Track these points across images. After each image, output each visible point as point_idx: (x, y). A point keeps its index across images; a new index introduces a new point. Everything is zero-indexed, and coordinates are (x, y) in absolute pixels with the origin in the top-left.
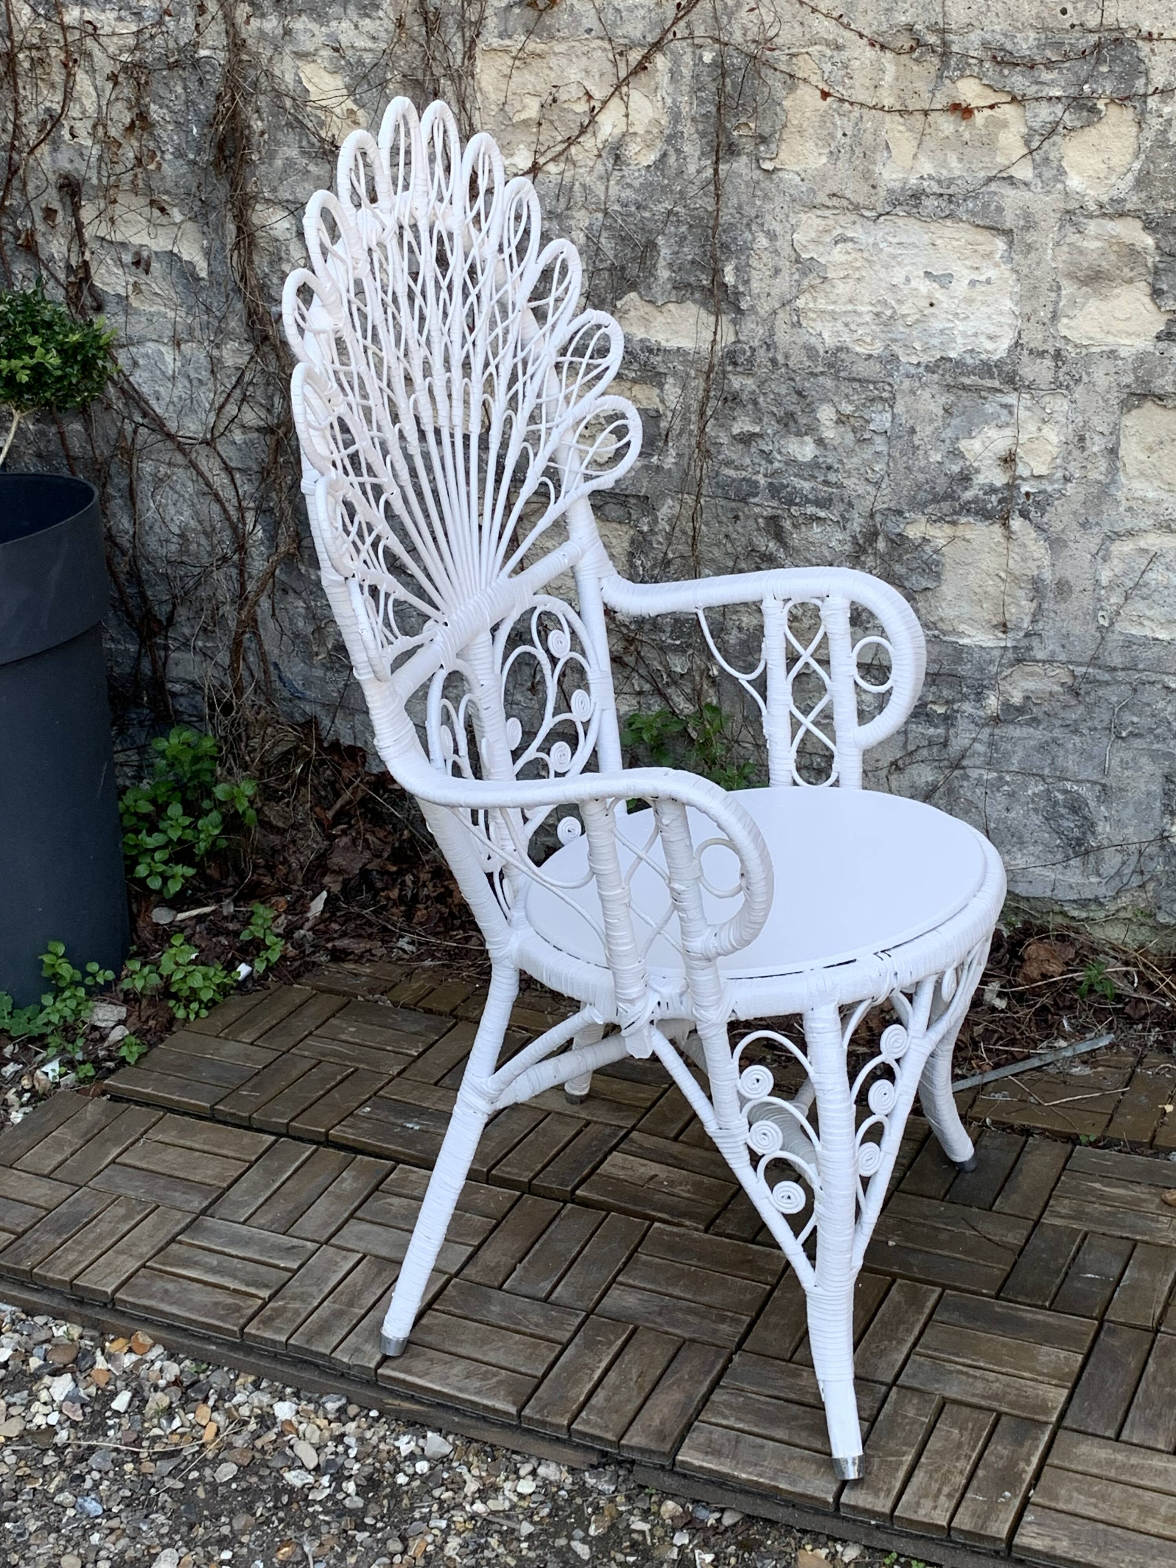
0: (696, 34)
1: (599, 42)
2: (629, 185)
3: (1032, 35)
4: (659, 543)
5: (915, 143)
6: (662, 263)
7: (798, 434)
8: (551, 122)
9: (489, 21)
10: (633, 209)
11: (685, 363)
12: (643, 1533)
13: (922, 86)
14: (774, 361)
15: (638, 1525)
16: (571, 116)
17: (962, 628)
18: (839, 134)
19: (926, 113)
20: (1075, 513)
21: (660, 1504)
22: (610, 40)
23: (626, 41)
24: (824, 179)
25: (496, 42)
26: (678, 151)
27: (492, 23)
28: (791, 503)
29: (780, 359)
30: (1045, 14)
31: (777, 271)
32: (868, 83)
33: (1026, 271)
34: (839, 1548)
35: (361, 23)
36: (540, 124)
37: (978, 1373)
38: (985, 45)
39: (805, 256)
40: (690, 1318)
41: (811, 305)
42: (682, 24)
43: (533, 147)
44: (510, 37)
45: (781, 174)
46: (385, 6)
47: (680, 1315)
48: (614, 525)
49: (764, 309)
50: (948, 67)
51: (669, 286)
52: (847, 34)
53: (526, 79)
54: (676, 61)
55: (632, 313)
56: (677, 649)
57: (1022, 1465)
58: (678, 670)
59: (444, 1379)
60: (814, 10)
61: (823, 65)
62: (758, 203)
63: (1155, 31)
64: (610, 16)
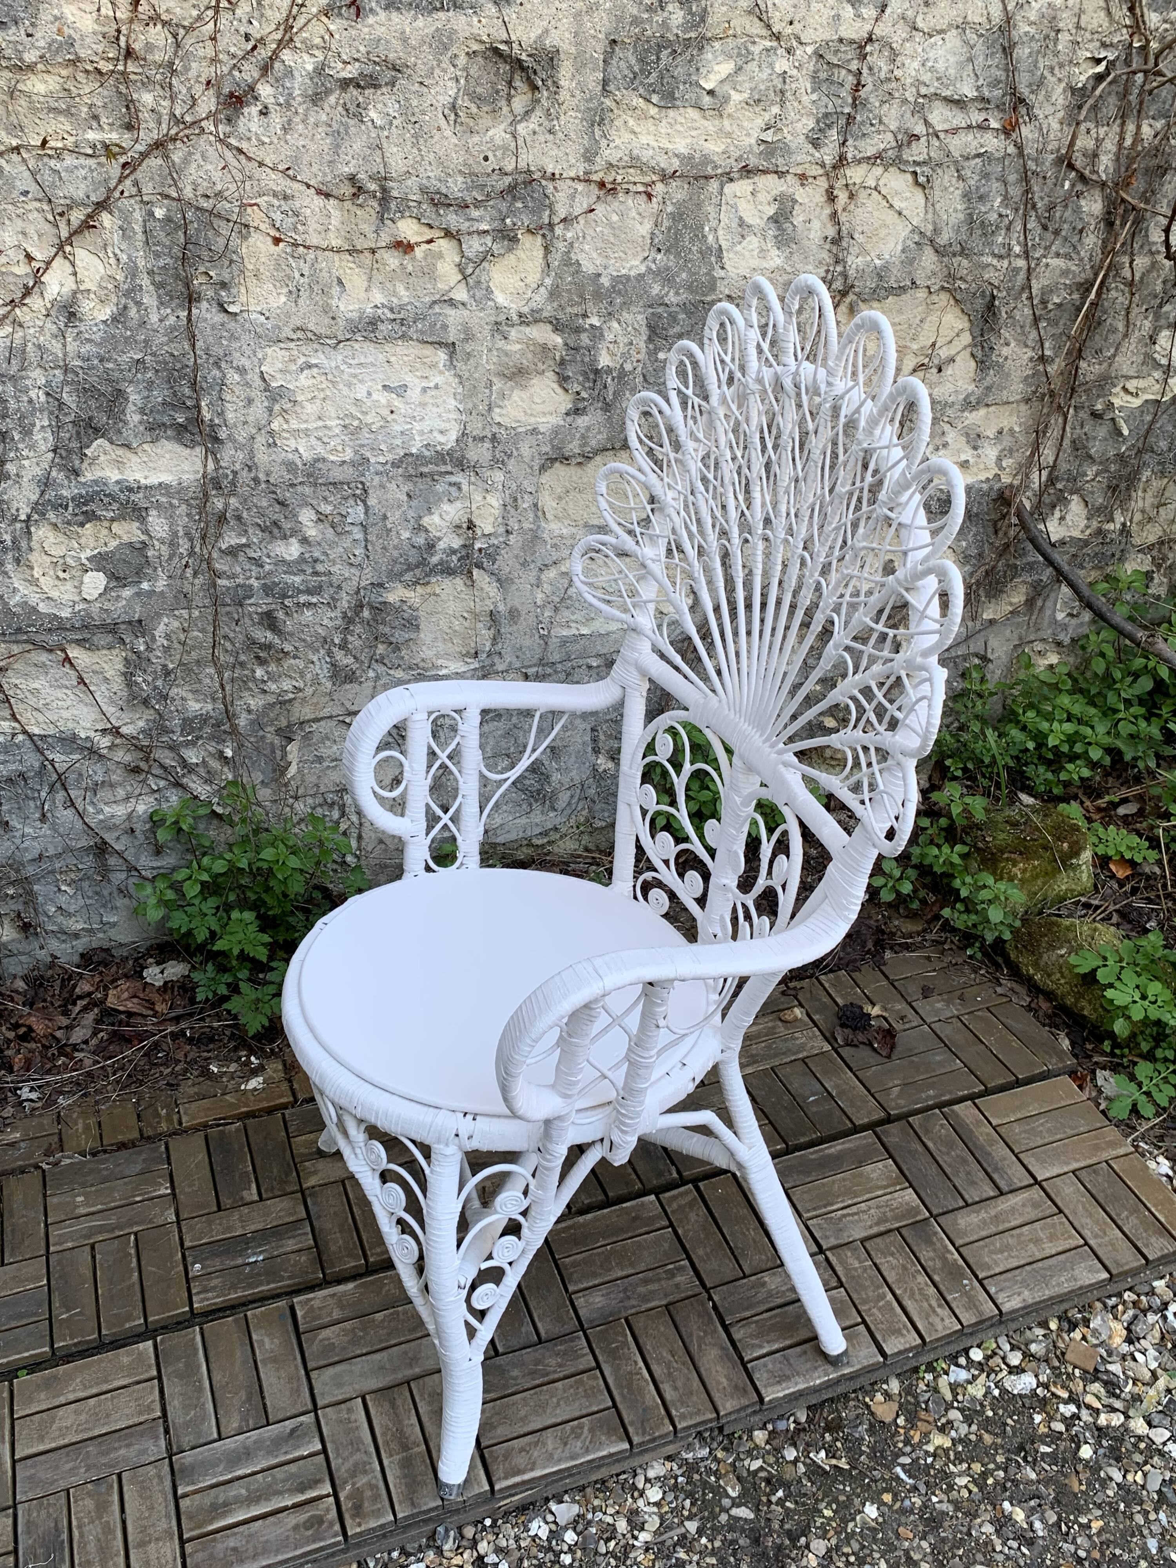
0: (144, 191)
1: (37, 205)
2: (88, 340)
3: (460, 179)
4: (158, 657)
5: (364, 277)
6: (131, 408)
7: (285, 537)
10: (96, 362)
11: (168, 494)
12: (761, 1468)
13: (368, 228)
14: (256, 480)
15: (756, 1464)
16: (11, 279)
17: (440, 662)
18: (297, 275)
19: (373, 251)
20: (516, 557)
21: (751, 1438)
22: (49, 201)
23: (68, 202)
24: (288, 315)
26: (138, 304)
28: (284, 596)
29: (262, 477)
30: (471, 162)
31: (250, 401)
32: (320, 228)
33: (467, 375)
34: (885, 1386)
37: (854, 1209)
38: (423, 190)
39: (274, 384)
40: (650, 1287)
41: (285, 426)
42: (128, 182)
45: (245, 315)
47: (641, 1290)
48: (105, 652)
49: (242, 435)
50: (388, 209)
51: (142, 428)
52: (296, 185)
54: (126, 217)
55: (102, 458)
56: (187, 744)
57: (949, 1256)
58: (195, 761)
59: (550, 1458)
60: (261, 164)
61: (272, 215)
62: (225, 343)
63: (557, 172)
64: (47, 177)
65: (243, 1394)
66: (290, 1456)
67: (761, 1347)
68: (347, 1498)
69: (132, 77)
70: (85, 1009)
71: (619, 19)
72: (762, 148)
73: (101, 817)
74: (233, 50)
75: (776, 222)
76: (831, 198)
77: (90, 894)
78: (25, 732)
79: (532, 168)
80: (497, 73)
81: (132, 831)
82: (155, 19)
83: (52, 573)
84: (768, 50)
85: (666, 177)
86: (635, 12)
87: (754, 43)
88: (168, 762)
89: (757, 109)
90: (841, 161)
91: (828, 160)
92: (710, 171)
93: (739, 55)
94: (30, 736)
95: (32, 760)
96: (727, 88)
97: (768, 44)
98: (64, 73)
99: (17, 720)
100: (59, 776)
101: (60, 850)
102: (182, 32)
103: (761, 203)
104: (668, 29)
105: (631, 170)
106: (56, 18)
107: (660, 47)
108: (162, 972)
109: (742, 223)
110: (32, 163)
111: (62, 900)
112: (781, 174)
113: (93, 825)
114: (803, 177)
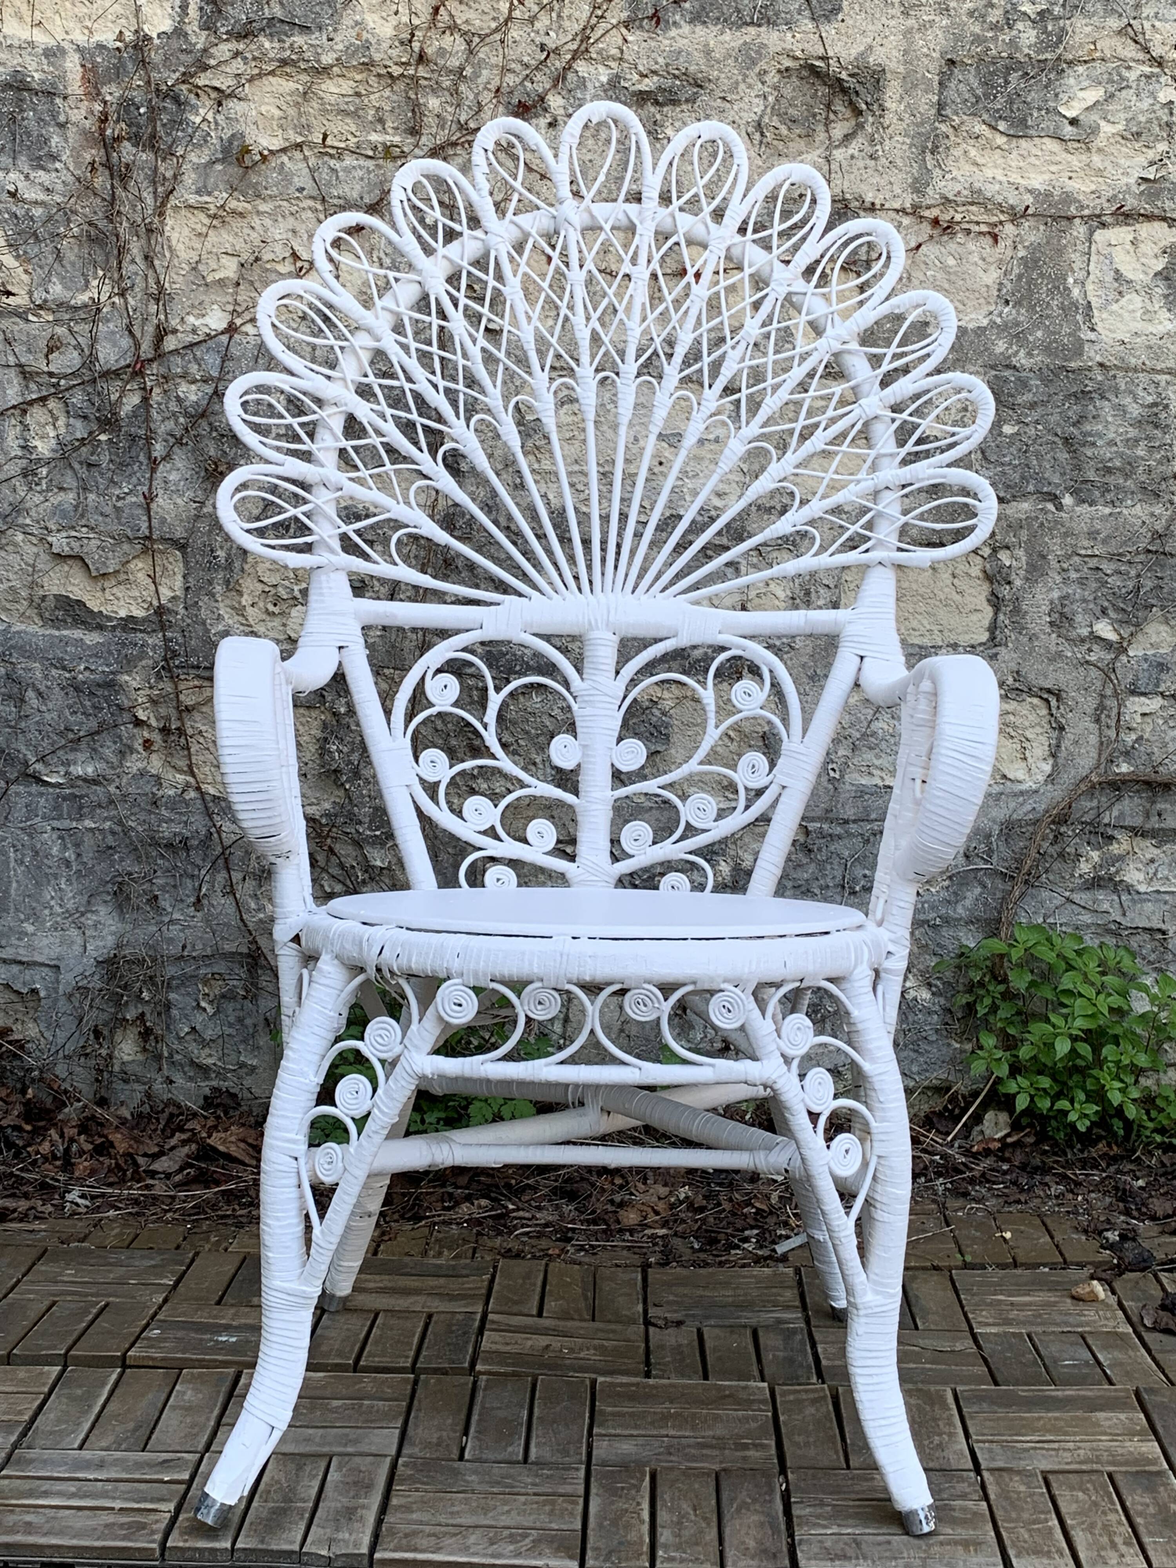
1: (310, 203)
8: (252, 283)
9: (185, 177)
20: (804, 666)
22: (323, 200)
23: (341, 202)
25: (193, 199)
27: (189, 178)
35: (32, 175)
36: (238, 284)
37: (1053, 1445)
39: (530, 415)
40: (706, 1452)
41: (537, 465)
43: (230, 308)
44: (209, 194)
46: (64, 158)
47: (691, 1450)
53: (221, 239)
58: (378, 863)
60: (543, 177)
63: (878, 202)
64: (324, 175)
65: (131, 1426)
66: (148, 1477)
68: (187, 1518)
69: (423, 82)
70: (184, 1143)
71: (958, 38)
72: (1142, 188)
73: (262, 916)
74: (526, 59)
75: (1167, 279)
77: (232, 1019)
78: (198, 789)
79: (848, 196)
80: (814, 96)
82: (453, 28)
83: (261, 604)
84: (1148, 77)
85: (1017, 216)
86: (977, 29)
87: (1129, 68)
88: (350, 862)
89: (1137, 146)
92: (1073, 210)
93: (1111, 81)
94: (202, 794)
95: (198, 823)
96: (1094, 117)
97: (1147, 69)
98: (358, 77)
99: (193, 775)
100: (224, 849)
101: (209, 952)
102: (476, 40)
103: (1145, 255)
104: (1018, 49)
105: (973, 208)
106: (357, 23)
107: (1008, 70)
109: (1118, 276)
110: (312, 161)
111: (199, 1019)
112: (1170, 221)
113: (251, 926)
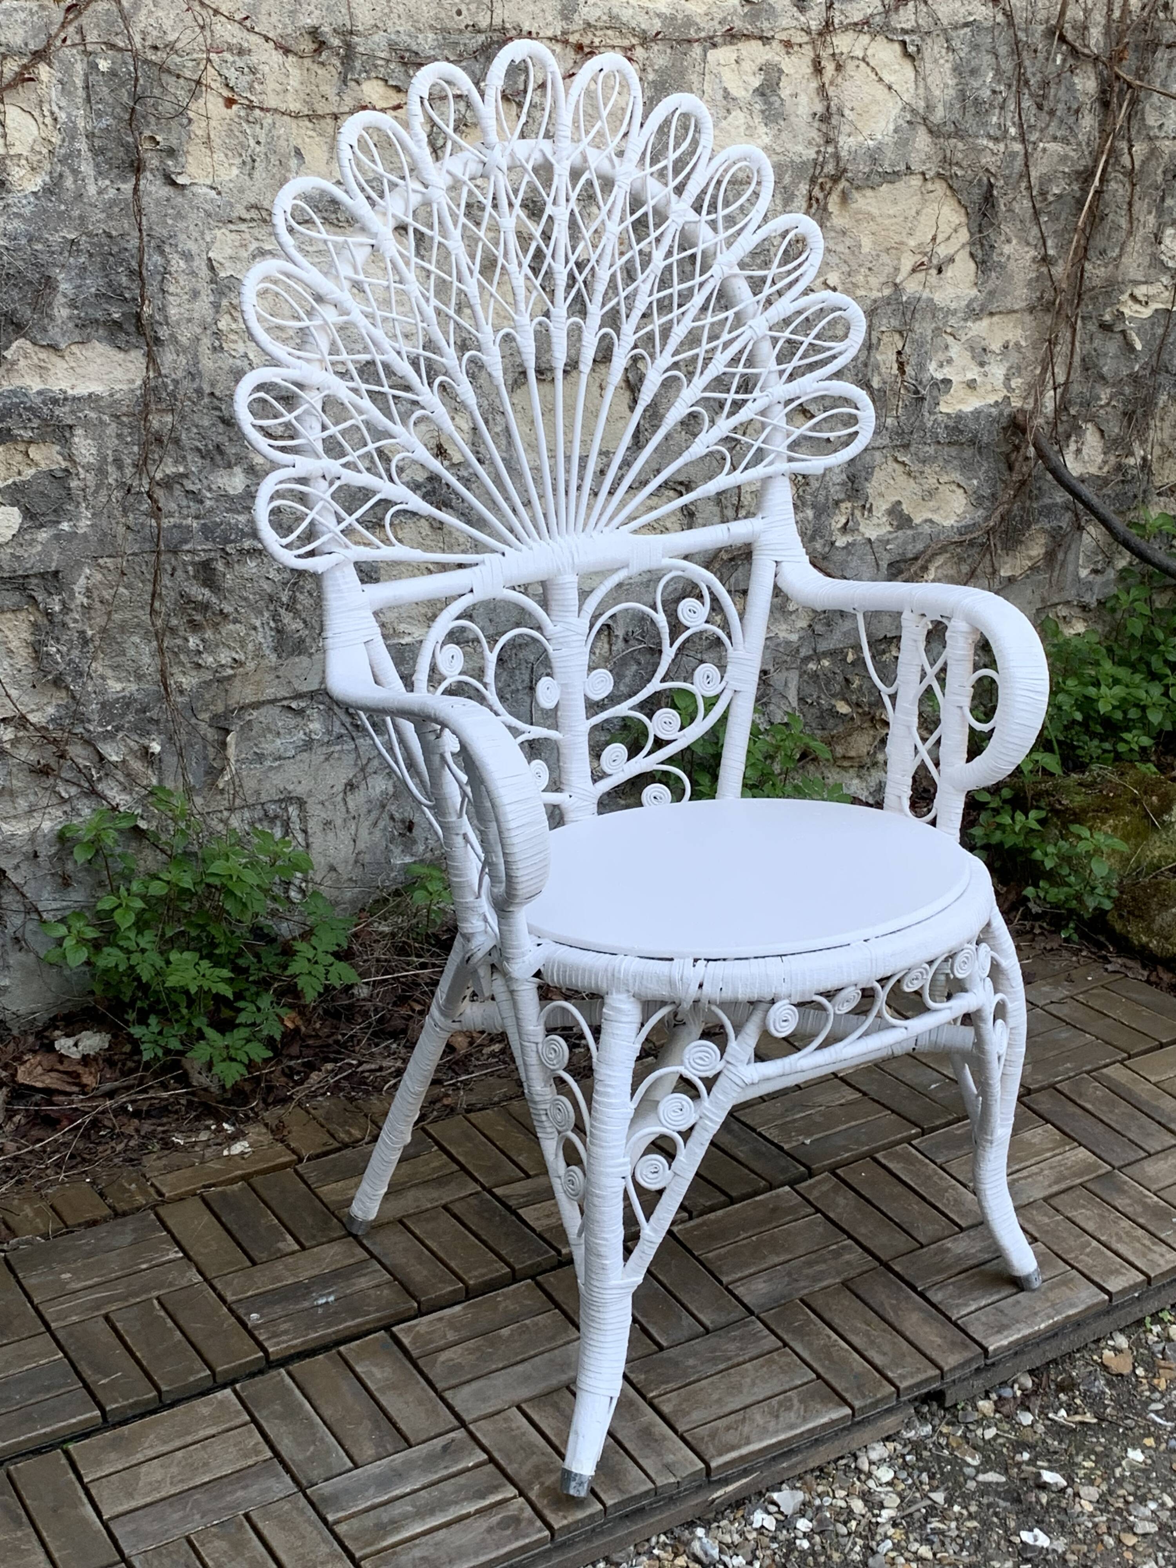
0: (89, 39)
2: (17, 215)
3: (431, 36)
4: (76, 621)
5: (325, 148)
6: (60, 299)
7: (229, 466)
10: (23, 241)
11: (99, 409)
12: (997, 1436)
13: (330, 90)
14: (199, 391)
15: (990, 1433)
17: (402, 627)
18: (252, 143)
19: (336, 117)
21: (976, 1408)
23: (4, 50)
24: (241, 191)
26: (75, 172)
28: (226, 541)
29: (207, 389)
30: (443, 15)
31: (195, 294)
32: (279, 88)
34: (1111, 1343)
37: (1025, 1173)
38: (393, 47)
39: (223, 274)
40: (817, 1268)
41: (234, 326)
42: (71, 29)
45: (195, 189)
47: (806, 1271)
48: (9, 615)
49: (185, 336)
50: (352, 68)
51: (71, 325)
52: (254, 38)
54: (68, 69)
55: (22, 362)
56: (109, 736)
57: (1147, 1200)
58: (114, 758)
59: (764, 1432)
60: (216, 12)
61: (225, 72)
62: (170, 222)
63: (534, 31)
65: (368, 1424)
66: (454, 1469)
67: (966, 1305)
68: (538, 1496)
72: (746, 9)
75: (763, 94)
76: (818, 68)
79: (508, 25)
81: (36, 855)
85: (646, 40)
88: (83, 761)
90: (828, 27)
91: (814, 25)
92: (693, 34)
103: (746, 73)
105: (609, 32)
108: (76, 1045)
109: (726, 94)
112: (765, 40)
114: (788, 44)
